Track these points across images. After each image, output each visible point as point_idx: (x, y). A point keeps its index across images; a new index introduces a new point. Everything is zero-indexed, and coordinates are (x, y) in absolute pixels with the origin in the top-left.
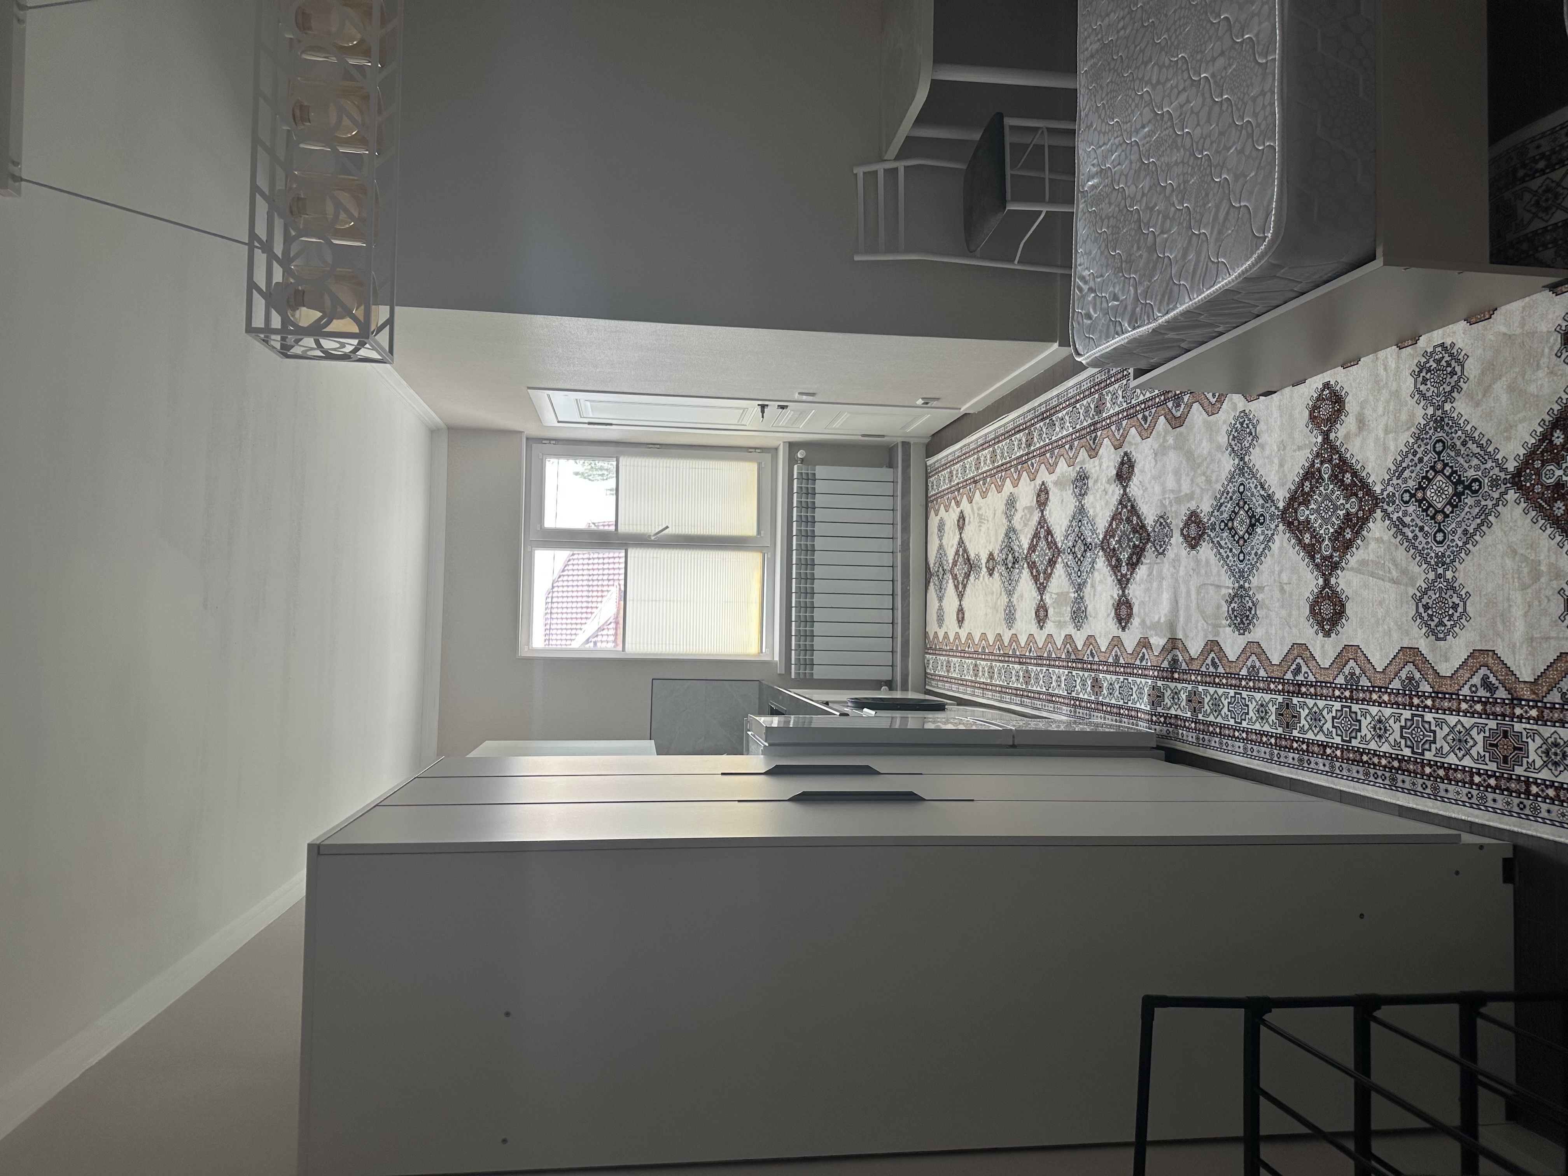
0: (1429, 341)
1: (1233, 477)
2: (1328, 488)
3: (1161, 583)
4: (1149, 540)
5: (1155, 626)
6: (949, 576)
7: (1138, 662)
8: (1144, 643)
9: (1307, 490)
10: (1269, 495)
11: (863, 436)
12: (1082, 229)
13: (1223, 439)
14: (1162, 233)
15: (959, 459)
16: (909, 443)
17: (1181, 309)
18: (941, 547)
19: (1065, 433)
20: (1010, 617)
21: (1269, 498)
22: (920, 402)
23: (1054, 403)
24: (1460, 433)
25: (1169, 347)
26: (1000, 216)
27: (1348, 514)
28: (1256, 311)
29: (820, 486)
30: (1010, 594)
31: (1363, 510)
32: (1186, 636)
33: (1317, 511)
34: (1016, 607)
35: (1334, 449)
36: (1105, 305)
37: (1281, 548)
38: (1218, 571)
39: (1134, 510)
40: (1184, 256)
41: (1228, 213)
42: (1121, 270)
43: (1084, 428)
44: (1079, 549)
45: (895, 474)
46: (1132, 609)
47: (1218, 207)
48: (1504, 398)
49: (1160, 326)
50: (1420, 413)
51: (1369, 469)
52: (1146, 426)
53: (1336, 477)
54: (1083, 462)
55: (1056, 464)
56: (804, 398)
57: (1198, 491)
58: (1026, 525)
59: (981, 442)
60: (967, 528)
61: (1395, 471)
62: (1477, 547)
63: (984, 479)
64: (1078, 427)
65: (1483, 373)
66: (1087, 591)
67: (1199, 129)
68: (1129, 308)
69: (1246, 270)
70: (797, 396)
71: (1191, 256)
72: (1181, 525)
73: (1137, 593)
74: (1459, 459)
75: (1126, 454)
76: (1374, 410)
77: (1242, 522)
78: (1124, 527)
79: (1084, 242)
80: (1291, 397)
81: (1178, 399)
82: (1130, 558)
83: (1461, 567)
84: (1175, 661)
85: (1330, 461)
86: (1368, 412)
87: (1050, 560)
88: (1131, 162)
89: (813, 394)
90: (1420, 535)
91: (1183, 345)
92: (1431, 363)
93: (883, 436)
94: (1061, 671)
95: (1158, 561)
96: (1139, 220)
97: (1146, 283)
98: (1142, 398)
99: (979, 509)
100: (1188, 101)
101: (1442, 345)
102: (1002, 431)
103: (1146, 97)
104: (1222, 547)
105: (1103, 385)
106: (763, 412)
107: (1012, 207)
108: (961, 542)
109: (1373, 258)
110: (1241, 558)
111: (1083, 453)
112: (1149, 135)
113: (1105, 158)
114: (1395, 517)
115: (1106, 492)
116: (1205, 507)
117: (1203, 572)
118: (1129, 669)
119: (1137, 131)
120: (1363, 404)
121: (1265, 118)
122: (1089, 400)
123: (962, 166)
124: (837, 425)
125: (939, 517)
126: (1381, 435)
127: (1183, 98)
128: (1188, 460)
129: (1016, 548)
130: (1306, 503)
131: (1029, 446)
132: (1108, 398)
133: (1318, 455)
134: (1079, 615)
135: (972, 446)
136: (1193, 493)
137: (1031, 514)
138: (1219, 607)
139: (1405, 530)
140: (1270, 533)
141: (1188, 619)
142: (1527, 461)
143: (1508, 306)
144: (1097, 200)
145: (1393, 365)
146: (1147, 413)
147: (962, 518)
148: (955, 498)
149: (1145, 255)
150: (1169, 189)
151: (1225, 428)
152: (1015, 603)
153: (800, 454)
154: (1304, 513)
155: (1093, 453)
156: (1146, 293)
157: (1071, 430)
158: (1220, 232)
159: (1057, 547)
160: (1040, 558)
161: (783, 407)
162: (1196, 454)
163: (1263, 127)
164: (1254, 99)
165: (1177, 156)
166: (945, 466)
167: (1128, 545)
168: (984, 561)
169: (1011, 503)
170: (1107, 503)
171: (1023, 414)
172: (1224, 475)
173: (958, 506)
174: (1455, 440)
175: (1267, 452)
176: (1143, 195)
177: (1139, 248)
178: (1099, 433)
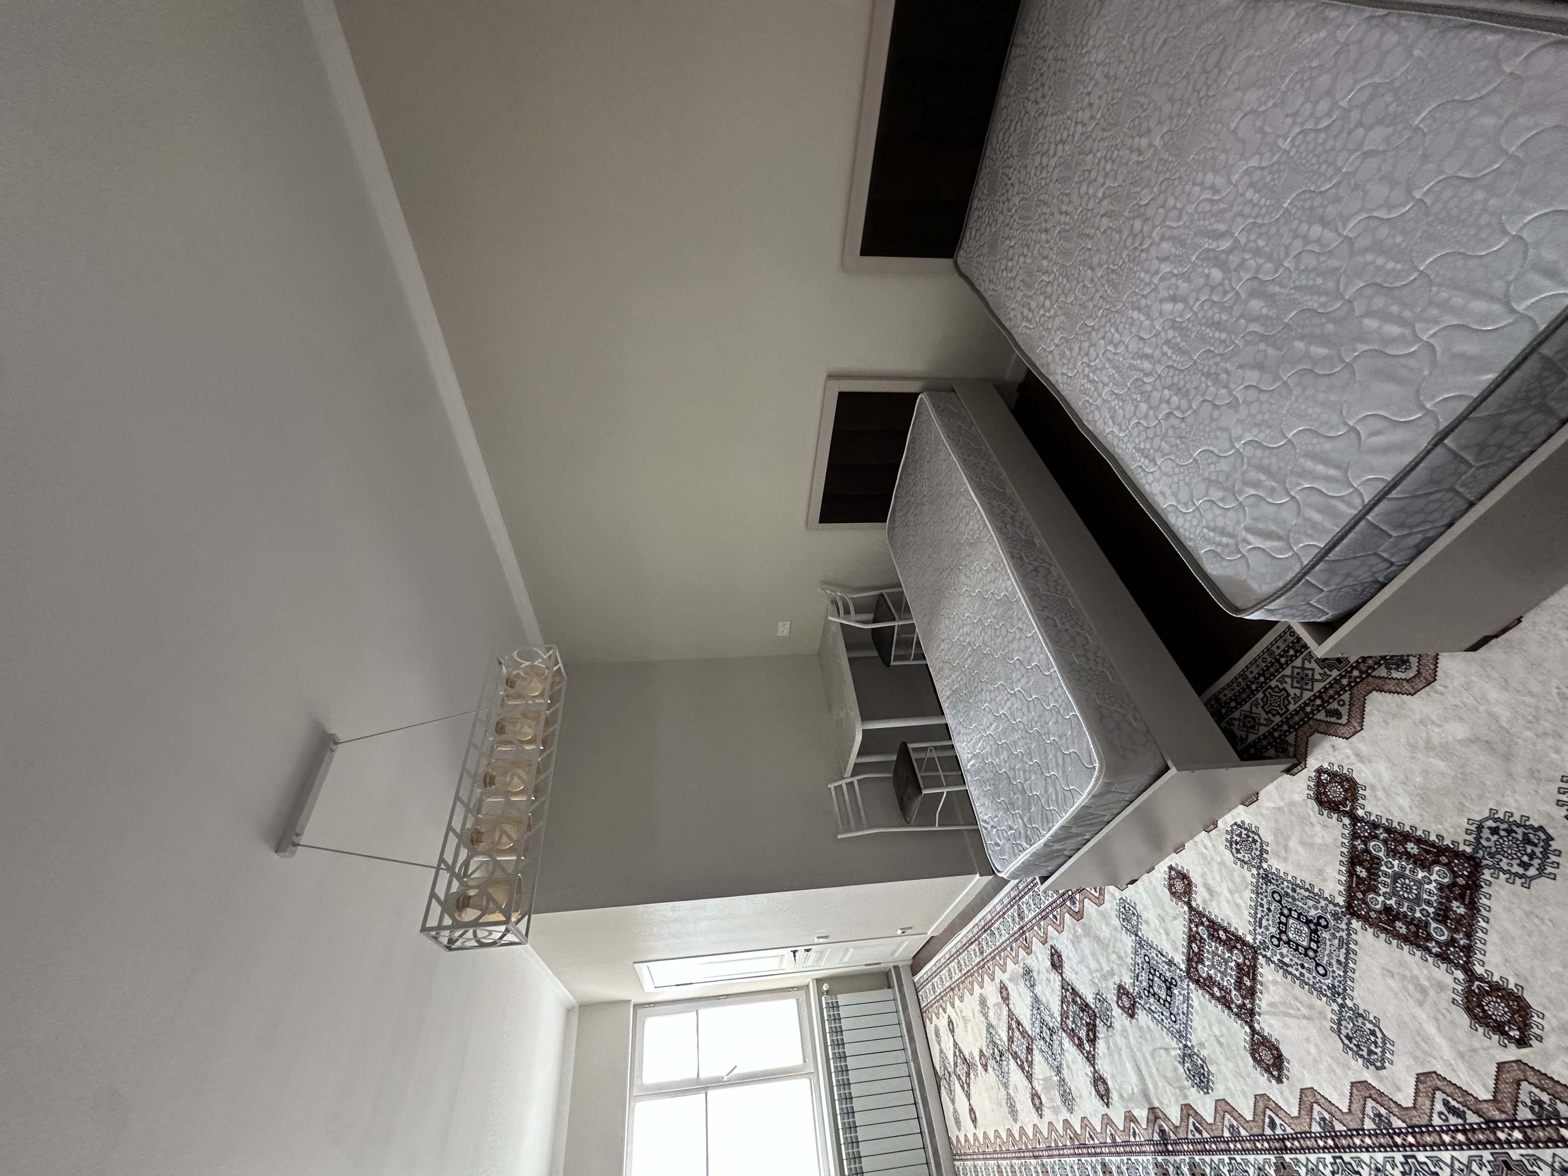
0: (1226, 822)
1: (1136, 951)
2: (1211, 946)
3: (1120, 1055)
4: (1095, 1015)
5: (1132, 1098)
6: (954, 1077)
7: (1132, 1139)
8: (1130, 1118)
9: (1196, 950)
10: (1170, 961)
11: (866, 965)
12: (974, 792)
13: (1116, 922)
14: (1026, 780)
15: (936, 973)
16: (898, 967)
17: (1057, 826)
18: (941, 1051)
19: (1004, 939)
20: (1013, 1112)
21: (1170, 963)
22: (899, 932)
23: (989, 917)
24: (1285, 883)
25: (1057, 856)
26: (920, 799)
27: (1238, 965)
28: (1106, 819)
29: (843, 1012)
30: (1006, 1086)
31: (1248, 959)
32: (1161, 1103)
33: (1213, 966)
34: (1015, 1098)
35: (1201, 915)
36: (1005, 834)
37: (1200, 1004)
38: (1161, 1035)
39: (1074, 992)
40: (1046, 791)
41: (1063, 759)
42: (1008, 810)
43: (1015, 933)
44: (1046, 1034)
45: (894, 993)
46: (1107, 1084)
47: (1055, 756)
48: (1301, 850)
49: (1048, 840)
50: (1249, 875)
51: (1234, 925)
52: (1058, 923)
53: (1213, 936)
54: (1024, 959)
55: (1005, 964)
56: (821, 940)
57: (1115, 967)
58: (999, 1020)
59: (948, 956)
60: (956, 1030)
61: (1255, 922)
62: (1357, 973)
63: (958, 985)
64: (1011, 932)
65: (1275, 836)
66: (1065, 1072)
67: (1025, 718)
68: (1022, 832)
69: (1092, 790)
70: (816, 940)
71: (1051, 790)
72: (1115, 998)
73: (1106, 1068)
74: (1297, 903)
75: (1052, 947)
76: (1214, 879)
77: (1160, 987)
78: (1073, 1008)
79: (978, 798)
80: (1150, 882)
81: (1072, 899)
82: (1088, 1035)
83: (1355, 994)
84: (1162, 1132)
85: (1202, 924)
86: (1211, 882)
87: (1028, 1048)
88: (991, 746)
89: (826, 937)
90: (1304, 971)
91: (1066, 853)
92: (1235, 838)
93: (880, 963)
94: (1072, 1159)
95: (1110, 1034)
96: (1008, 777)
97: (1028, 814)
98: (1047, 903)
99: (961, 1012)
100: (1013, 705)
101: (1236, 824)
102: (959, 945)
103: (987, 709)
104: (1154, 1012)
105: (1017, 898)
106: (795, 956)
107: (925, 792)
108: (955, 1044)
109: (1167, 769)
110: (1174, 1019)
111: (1022, 953)
112: (997, 727)
113: (974, 747)
114: (1275, 959)
115: (1048, 980)
116: (1127, 980)
117: (1149, 1037)
118: (1127, 1148)
119: (988, 728)
120: (1203, 875)
121: (1063, 701)
122: (1012, 910)
123: (891, 775)
124: (846, 959)
125: (933, 1025)
126: (1229, 896)
127: (1009, 704)
128: (1098, 943)
129: (998, 1042)
130: (1201, 961)
131: (982, 953)
132: (1024, 907)
133: (1191, 921)
134: (1067, 1099)
135: (943, 961)
136: (1112, 970)
137: (1001, 1010)
138: (1176, 1069)
139: (1290, 969)
140: (1185, 992)
141: (1156, 1087)
142: (1350, 894)
143: (1265, 789)
144: (978, 772)
145: (1209, 845)
146: (1055, 913)
147: (950, 1022)
148: (941, 1006)
149: (1020, 797)
150: (1020, 755)
151: (1114, 914)
152: (1012, 1094)
153: (825, 987)
154: (1204, 971)
155: (1029, 951)
156: (1030, 820)
157: (1007, 936)
158: (1064, 772)
159: (1029, 1036)
160: (1020, 1046)
161: (807, 950)
162: (1101, 937)
163: (1064, 706)
164: (1052, 694)
165: (1017, 736)
166: (928, 981)
167: (1082, 1024)
168: (977, 1058)
169: (983, 1002)
170: (1053, 989)
171: (971, 930)
172: (1129, 950)
173: (945, 1011)
174: (1286, 889)
175: (1152, 925)
176: (1005, 762)
177: (1015, 794)
178: (1027, 934)
